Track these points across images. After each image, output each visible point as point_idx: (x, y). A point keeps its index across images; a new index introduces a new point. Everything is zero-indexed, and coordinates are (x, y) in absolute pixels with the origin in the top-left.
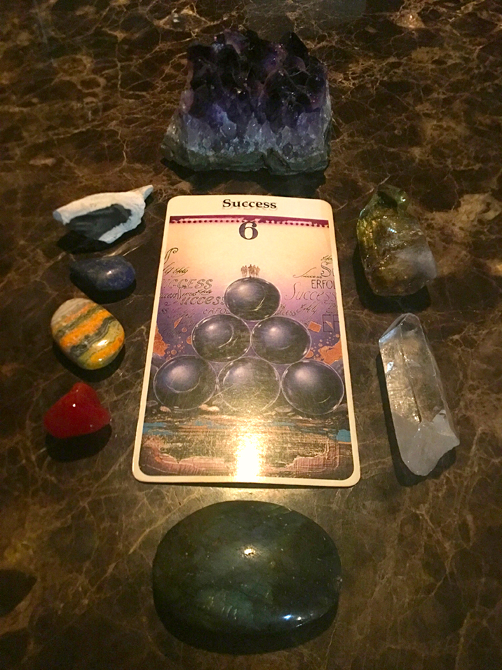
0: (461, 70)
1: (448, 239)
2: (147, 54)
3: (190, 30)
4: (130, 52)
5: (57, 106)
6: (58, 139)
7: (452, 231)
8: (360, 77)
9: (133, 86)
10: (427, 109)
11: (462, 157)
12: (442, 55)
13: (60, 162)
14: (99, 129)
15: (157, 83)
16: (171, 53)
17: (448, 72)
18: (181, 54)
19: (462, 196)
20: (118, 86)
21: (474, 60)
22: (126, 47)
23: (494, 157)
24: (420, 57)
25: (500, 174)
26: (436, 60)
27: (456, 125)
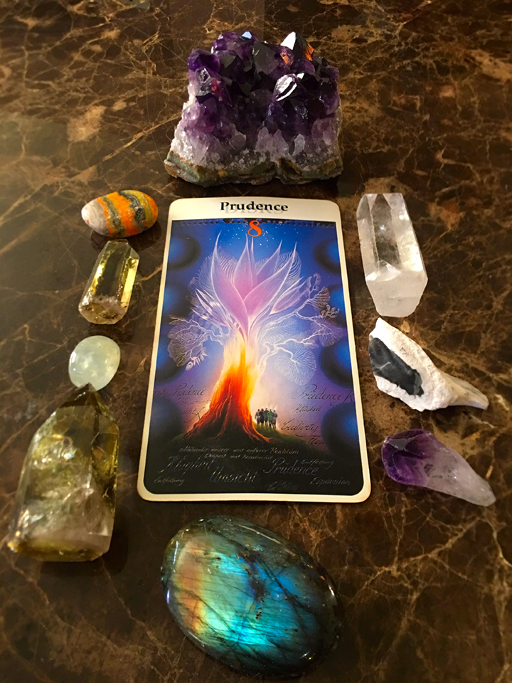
0: (381, 48)
2: (57, 41)
3: (104, 15)
4: (40, 40)
9: (39, 76)
10: (341, 91)
11: (372, 139)
12: (364, 33)
15: (65, 71)
16: (82, 39)
17: (367, 50)
18: (93, 40)
19: (367, 180)
20: (24, 76)
21: (395, 37)
22: (36, 35)
23: (404, 137)
24: (340, 35)
25: (408, 156)
26: (356, 39)
27: (370, 106)
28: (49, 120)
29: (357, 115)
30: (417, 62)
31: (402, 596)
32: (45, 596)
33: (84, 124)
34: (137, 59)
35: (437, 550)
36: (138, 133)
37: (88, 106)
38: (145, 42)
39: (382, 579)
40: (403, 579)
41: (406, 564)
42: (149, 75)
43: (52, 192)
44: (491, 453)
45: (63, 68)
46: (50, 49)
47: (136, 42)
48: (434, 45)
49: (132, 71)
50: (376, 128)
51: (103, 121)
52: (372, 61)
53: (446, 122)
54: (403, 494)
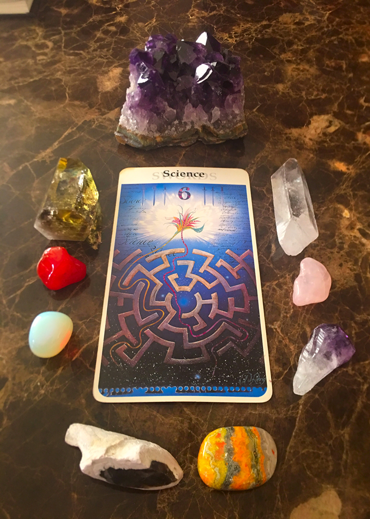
0: (315, 29)
1: (300, 146)
2: (83, 24)
3: (115, 6)
4: (71, 23)
5: (17, 63)
6: (19, 86)
7: (304, 141)
8: (241, 35)
9: (74, 47)
10: (289, 57)
11: (313, 90)
12: (302, 18)
13: (20, 102)
14: (48, 78)
15: (91, 44)
16: (101, 23)
18: (109, 23)
19: (312, 117)
20: (62, 47)
21: (324, 21)
22: (68, 19)
23: (336, 89)
24: (285, 20)
25: (340, 101)
26: (297, 22)
27: (310, 68)
28: (84, 77)
29: (301, 73)
30: (341, 38)
31: (357, 386)
33: (109, 80)
34: (141, 36)
37: (110, 68)
38: (147, 24)
39: (342, 376)
40: (357, 376)
41: (358, 366)
43: (91, 126)
45: (89, 42)
46: (79, 29)
47: (140, 24)
48: (352, 27)
49: (139, 44)
50: (316, 82)
51: (122, 78)
52: (309, 37)
53: (364, 78)
54: (352, 322)
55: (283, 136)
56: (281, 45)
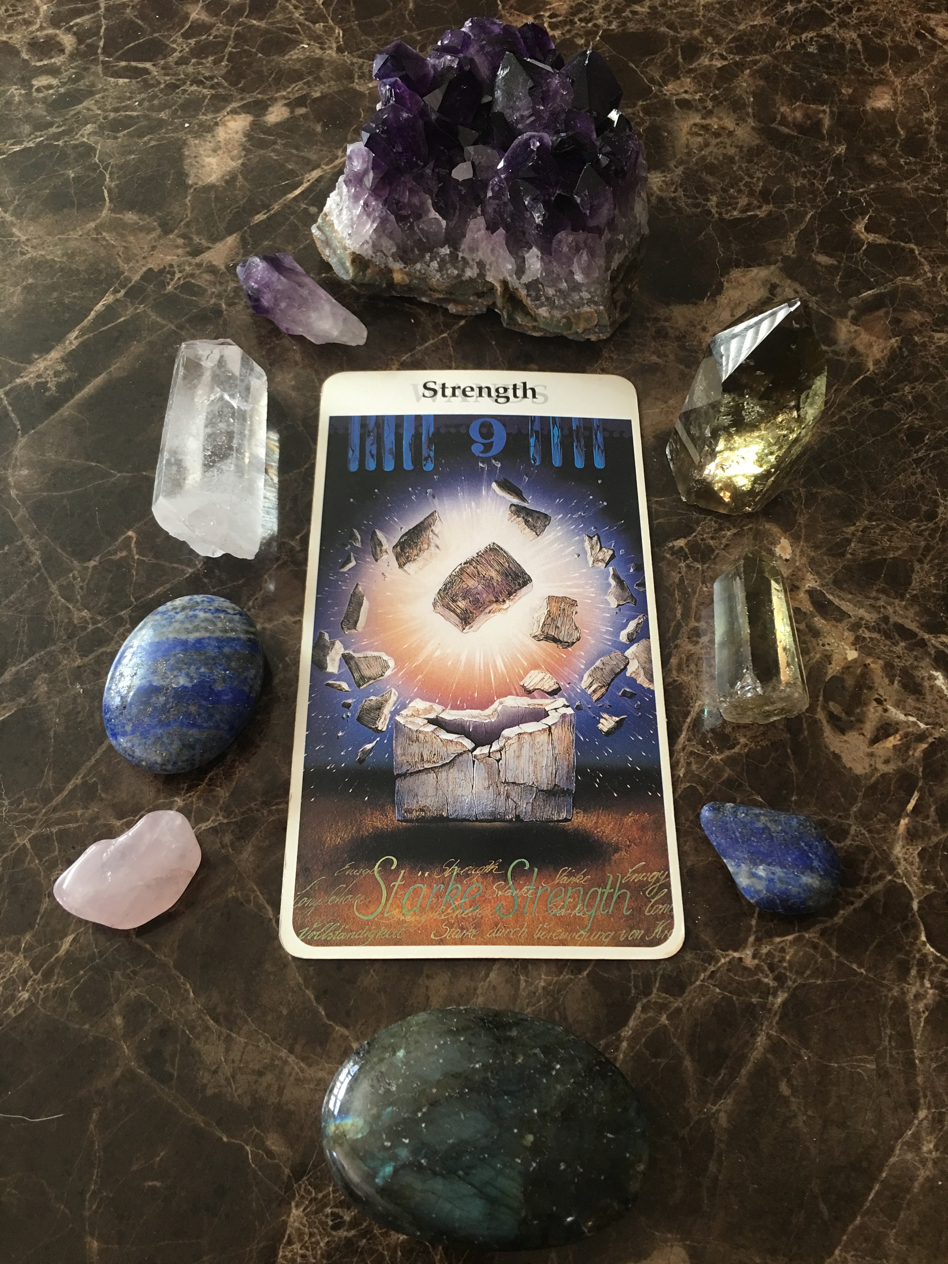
7: (700, 343)
9: (128, 51)
10: (686, 92)
11: (740, 191)
14: (60, 143)
15: (174, 42)
19: (728, 273)
20: (100, 51)
23: (797, 188)
25: (802, 227)
27: (737, 124)
28: (150, 141)
29: (714, 141)
30: (827, 37)
31: (760, 997)
32: (188, 986)
33: (215, 151)
34: (306, 19)
35: (818, 927)
36: (313, 169)
37: (221, 115)
39: (729, 970)
40: (762, 972)
41: (768, 948)
42: (332, 53)
43: (163, 285)
44: (917, 770)
45: (170, 35)
49: (299, 42)
50: (748, 170)
51: (248, 145)
52: (744, 33)
53: (876, 159)
55: (649, 324)
56: (669, 55)
